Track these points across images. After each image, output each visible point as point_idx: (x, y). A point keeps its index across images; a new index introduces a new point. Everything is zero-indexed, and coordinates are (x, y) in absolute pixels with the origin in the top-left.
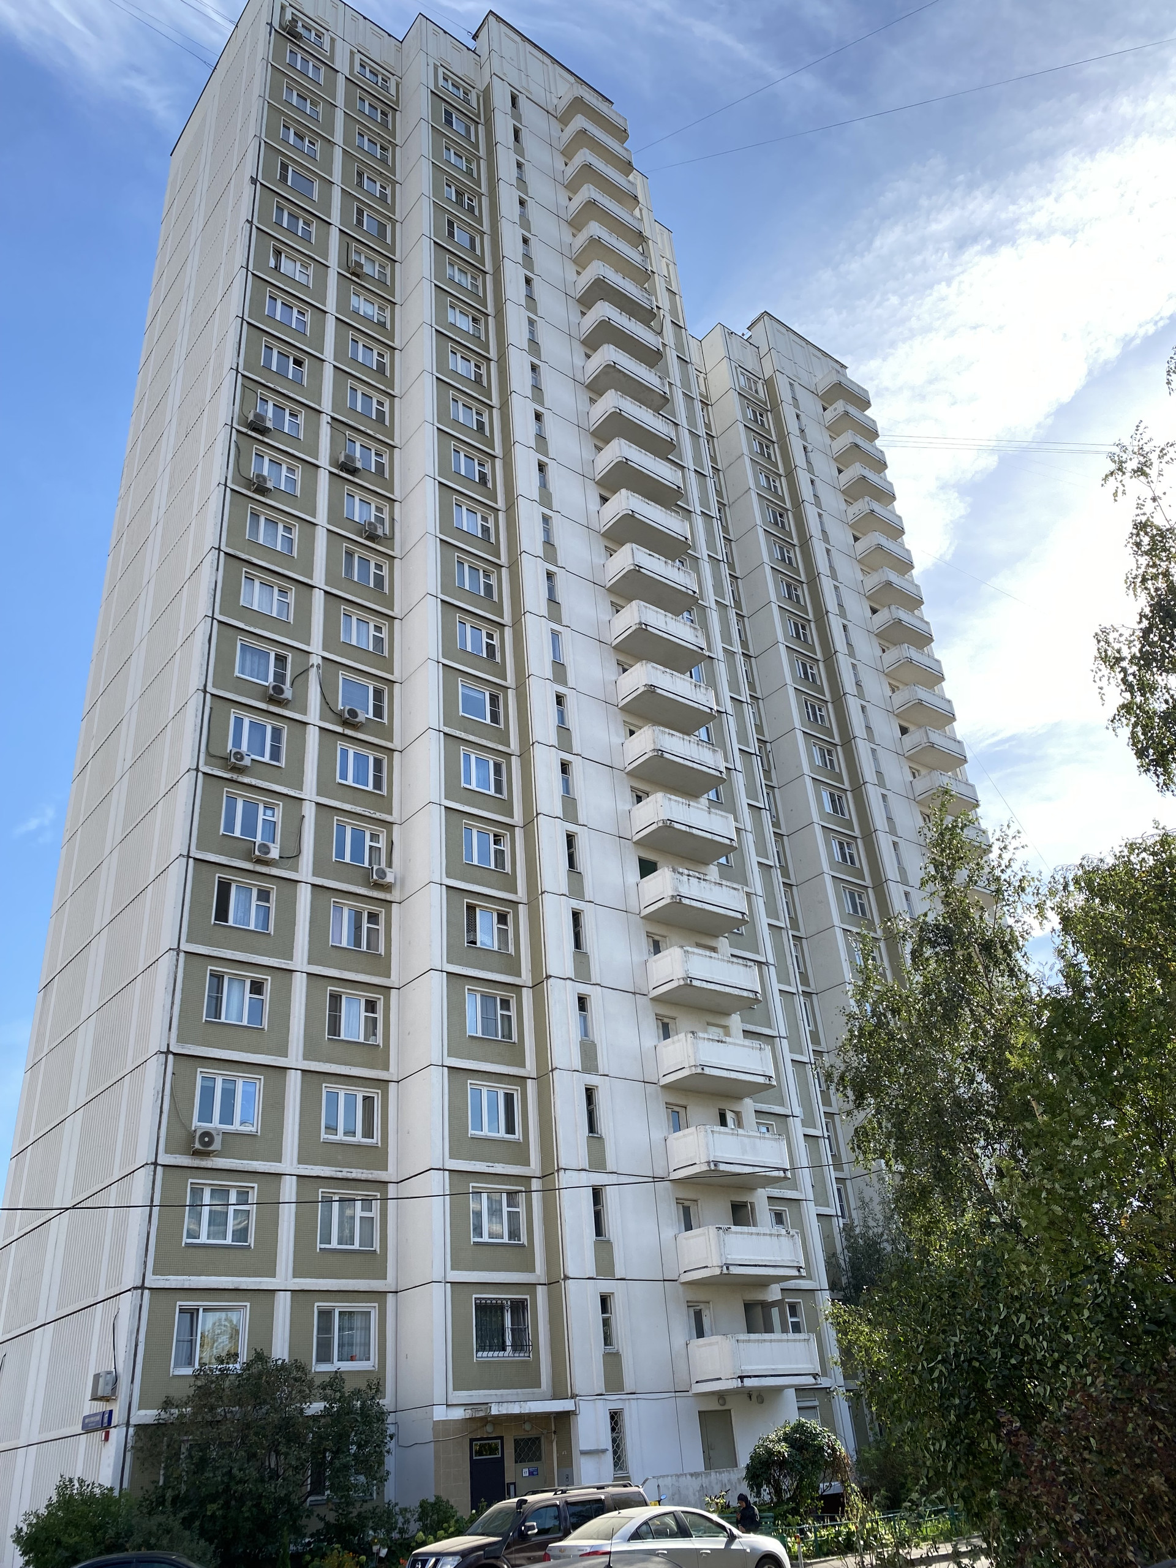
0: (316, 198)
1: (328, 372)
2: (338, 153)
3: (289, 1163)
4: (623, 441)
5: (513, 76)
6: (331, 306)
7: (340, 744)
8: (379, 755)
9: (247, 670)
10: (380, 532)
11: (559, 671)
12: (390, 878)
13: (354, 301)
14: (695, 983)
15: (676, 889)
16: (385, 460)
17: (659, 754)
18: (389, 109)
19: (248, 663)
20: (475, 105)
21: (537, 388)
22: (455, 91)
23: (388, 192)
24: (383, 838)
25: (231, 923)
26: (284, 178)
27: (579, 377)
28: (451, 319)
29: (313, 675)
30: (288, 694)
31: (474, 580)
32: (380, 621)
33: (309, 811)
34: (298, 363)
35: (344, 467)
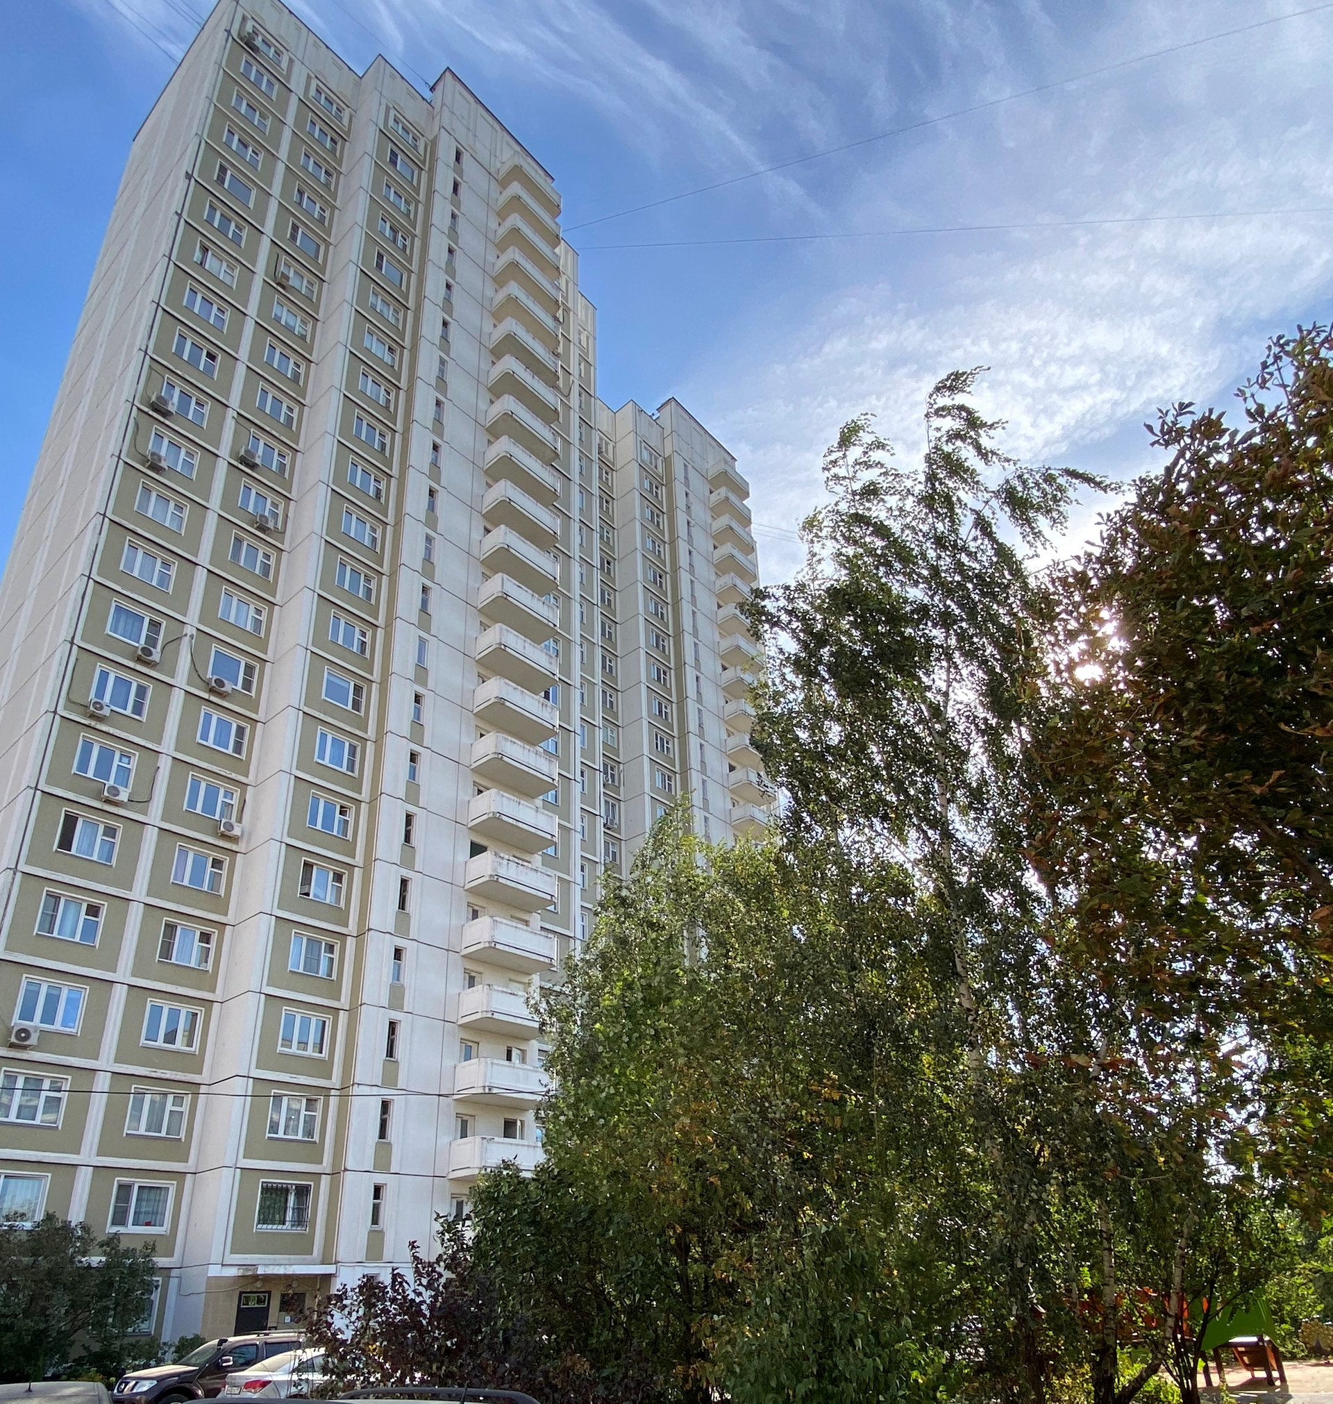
0: (251, 205)
1: (241, 370)
2: (280, 168)
3: (106, 1060)
4: (509, 483)
5: (461, 133)
6: (252, 309)
7: (204, 709)
8: (243, 724)
9: (120, 629)
10: (271, 525)
11: (421, 672)
12: (237, 831)
13: (276, 309)
14: (498, 946)
15: (495, 870)
16: (287, 461)
17: (499, 757)
18: (340, 138)
19: (122, 624)
20: (422, 153)
21: (438, 421)
22: (405, 135)
23: (327, 215)
24: (236, 796)
25: (73, 852)
26: (221, 180)
27: (481, 420)
28: (367, 343)
29: (185, 643)
30: (156, 657)
31: (355, 583)
32: (261, 605)
33: (165, 764)
34: (211, 357)
35: (243, 460)
